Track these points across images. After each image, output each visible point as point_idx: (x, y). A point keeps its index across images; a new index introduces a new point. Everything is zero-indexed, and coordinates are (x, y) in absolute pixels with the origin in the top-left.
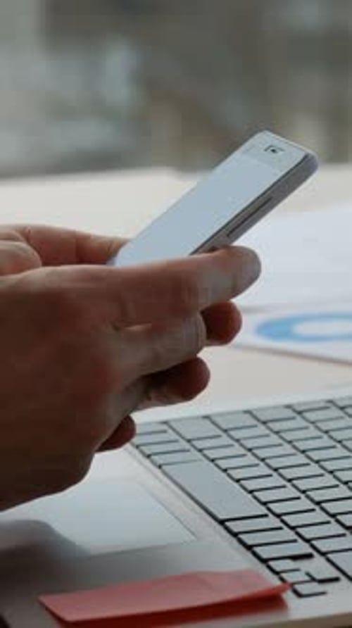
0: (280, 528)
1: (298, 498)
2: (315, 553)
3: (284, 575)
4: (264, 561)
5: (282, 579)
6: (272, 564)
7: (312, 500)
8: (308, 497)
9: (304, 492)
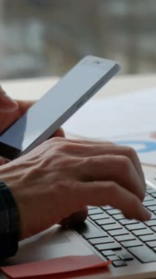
0: (107, 236)
1: (115, 223)
2: (123, 248)
3: (108, 257)
4: (100, 251)
5: (108, 259)
6: (103, 252)
7: (121, 224)
8: (119, 222)
9: (117, 220)
